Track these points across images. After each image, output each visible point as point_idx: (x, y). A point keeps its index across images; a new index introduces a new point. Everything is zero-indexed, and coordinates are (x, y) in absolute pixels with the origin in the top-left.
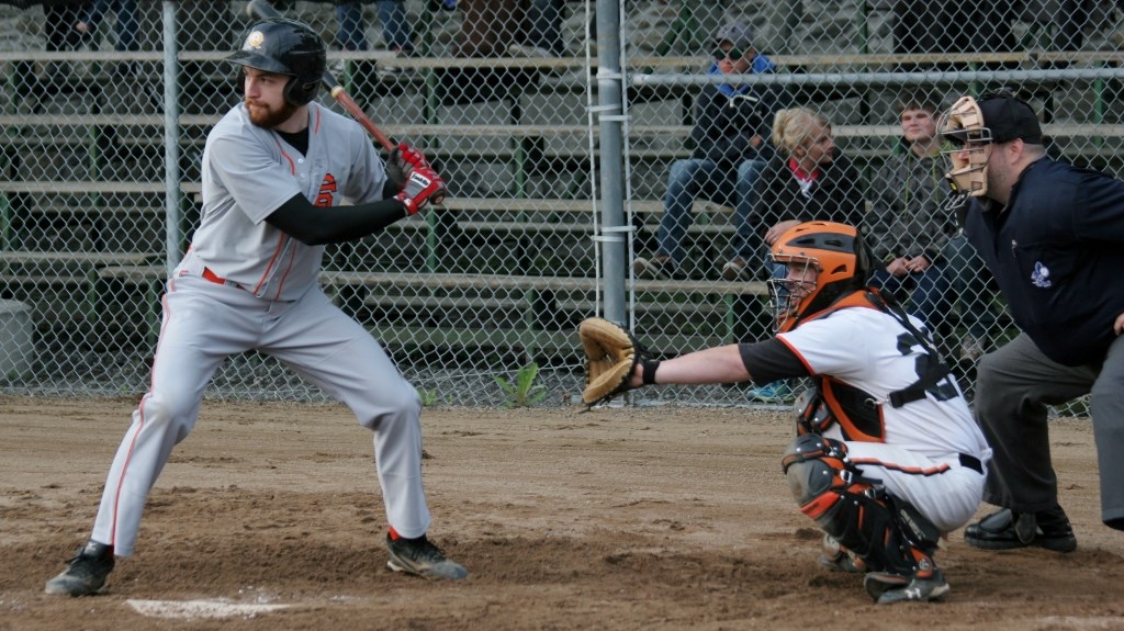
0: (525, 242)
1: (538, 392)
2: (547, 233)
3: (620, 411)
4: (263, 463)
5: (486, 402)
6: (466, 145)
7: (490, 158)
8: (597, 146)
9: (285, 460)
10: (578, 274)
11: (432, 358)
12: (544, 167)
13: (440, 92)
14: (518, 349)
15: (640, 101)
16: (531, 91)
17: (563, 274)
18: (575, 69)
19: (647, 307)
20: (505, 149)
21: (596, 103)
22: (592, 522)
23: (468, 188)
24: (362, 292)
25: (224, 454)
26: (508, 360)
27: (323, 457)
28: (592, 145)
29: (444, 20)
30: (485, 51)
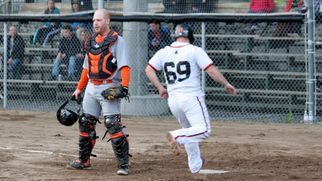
0: (289, 83)
1: (292, 120)
2: (295, 80)
3: (312, 125)
4: (225, 136)
5: (279, 122)
6: (275, 58)
7: (281, 62)
8: (307, 59)
9: (229, 135)
10: (302, 91)
11: (266, 111)
12: (294, 64)
13: (269, 45)
14: (287, 109)
15: (318, 48)
16: (291, 45)
17: (299, 91)
18: (303, 40)
19: (319, 99)
20: (285, 60)
21: (307, 49)
22: (304, 152)
23: (276, 69)
24: (250, 94)
25: (215, 134)
26: (285, 112)
27: (239, 135)
28: (306, 59)
29: (271, 28)
30: (280, 35)
